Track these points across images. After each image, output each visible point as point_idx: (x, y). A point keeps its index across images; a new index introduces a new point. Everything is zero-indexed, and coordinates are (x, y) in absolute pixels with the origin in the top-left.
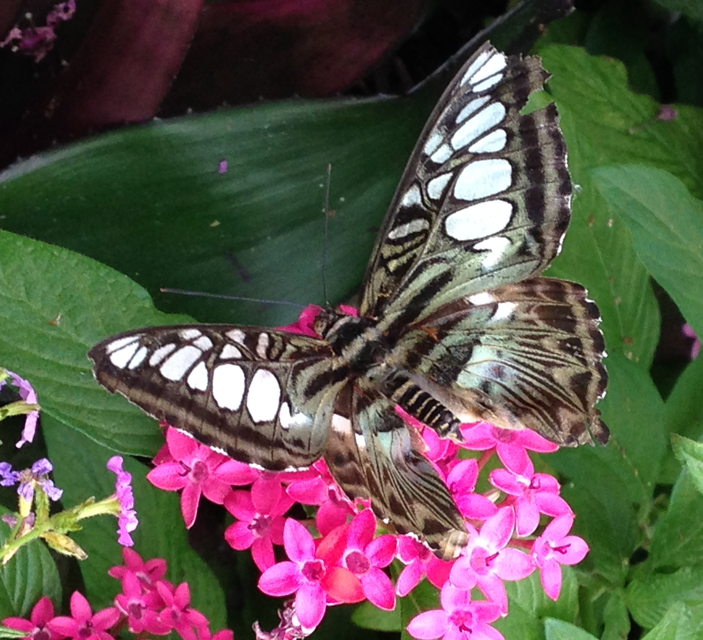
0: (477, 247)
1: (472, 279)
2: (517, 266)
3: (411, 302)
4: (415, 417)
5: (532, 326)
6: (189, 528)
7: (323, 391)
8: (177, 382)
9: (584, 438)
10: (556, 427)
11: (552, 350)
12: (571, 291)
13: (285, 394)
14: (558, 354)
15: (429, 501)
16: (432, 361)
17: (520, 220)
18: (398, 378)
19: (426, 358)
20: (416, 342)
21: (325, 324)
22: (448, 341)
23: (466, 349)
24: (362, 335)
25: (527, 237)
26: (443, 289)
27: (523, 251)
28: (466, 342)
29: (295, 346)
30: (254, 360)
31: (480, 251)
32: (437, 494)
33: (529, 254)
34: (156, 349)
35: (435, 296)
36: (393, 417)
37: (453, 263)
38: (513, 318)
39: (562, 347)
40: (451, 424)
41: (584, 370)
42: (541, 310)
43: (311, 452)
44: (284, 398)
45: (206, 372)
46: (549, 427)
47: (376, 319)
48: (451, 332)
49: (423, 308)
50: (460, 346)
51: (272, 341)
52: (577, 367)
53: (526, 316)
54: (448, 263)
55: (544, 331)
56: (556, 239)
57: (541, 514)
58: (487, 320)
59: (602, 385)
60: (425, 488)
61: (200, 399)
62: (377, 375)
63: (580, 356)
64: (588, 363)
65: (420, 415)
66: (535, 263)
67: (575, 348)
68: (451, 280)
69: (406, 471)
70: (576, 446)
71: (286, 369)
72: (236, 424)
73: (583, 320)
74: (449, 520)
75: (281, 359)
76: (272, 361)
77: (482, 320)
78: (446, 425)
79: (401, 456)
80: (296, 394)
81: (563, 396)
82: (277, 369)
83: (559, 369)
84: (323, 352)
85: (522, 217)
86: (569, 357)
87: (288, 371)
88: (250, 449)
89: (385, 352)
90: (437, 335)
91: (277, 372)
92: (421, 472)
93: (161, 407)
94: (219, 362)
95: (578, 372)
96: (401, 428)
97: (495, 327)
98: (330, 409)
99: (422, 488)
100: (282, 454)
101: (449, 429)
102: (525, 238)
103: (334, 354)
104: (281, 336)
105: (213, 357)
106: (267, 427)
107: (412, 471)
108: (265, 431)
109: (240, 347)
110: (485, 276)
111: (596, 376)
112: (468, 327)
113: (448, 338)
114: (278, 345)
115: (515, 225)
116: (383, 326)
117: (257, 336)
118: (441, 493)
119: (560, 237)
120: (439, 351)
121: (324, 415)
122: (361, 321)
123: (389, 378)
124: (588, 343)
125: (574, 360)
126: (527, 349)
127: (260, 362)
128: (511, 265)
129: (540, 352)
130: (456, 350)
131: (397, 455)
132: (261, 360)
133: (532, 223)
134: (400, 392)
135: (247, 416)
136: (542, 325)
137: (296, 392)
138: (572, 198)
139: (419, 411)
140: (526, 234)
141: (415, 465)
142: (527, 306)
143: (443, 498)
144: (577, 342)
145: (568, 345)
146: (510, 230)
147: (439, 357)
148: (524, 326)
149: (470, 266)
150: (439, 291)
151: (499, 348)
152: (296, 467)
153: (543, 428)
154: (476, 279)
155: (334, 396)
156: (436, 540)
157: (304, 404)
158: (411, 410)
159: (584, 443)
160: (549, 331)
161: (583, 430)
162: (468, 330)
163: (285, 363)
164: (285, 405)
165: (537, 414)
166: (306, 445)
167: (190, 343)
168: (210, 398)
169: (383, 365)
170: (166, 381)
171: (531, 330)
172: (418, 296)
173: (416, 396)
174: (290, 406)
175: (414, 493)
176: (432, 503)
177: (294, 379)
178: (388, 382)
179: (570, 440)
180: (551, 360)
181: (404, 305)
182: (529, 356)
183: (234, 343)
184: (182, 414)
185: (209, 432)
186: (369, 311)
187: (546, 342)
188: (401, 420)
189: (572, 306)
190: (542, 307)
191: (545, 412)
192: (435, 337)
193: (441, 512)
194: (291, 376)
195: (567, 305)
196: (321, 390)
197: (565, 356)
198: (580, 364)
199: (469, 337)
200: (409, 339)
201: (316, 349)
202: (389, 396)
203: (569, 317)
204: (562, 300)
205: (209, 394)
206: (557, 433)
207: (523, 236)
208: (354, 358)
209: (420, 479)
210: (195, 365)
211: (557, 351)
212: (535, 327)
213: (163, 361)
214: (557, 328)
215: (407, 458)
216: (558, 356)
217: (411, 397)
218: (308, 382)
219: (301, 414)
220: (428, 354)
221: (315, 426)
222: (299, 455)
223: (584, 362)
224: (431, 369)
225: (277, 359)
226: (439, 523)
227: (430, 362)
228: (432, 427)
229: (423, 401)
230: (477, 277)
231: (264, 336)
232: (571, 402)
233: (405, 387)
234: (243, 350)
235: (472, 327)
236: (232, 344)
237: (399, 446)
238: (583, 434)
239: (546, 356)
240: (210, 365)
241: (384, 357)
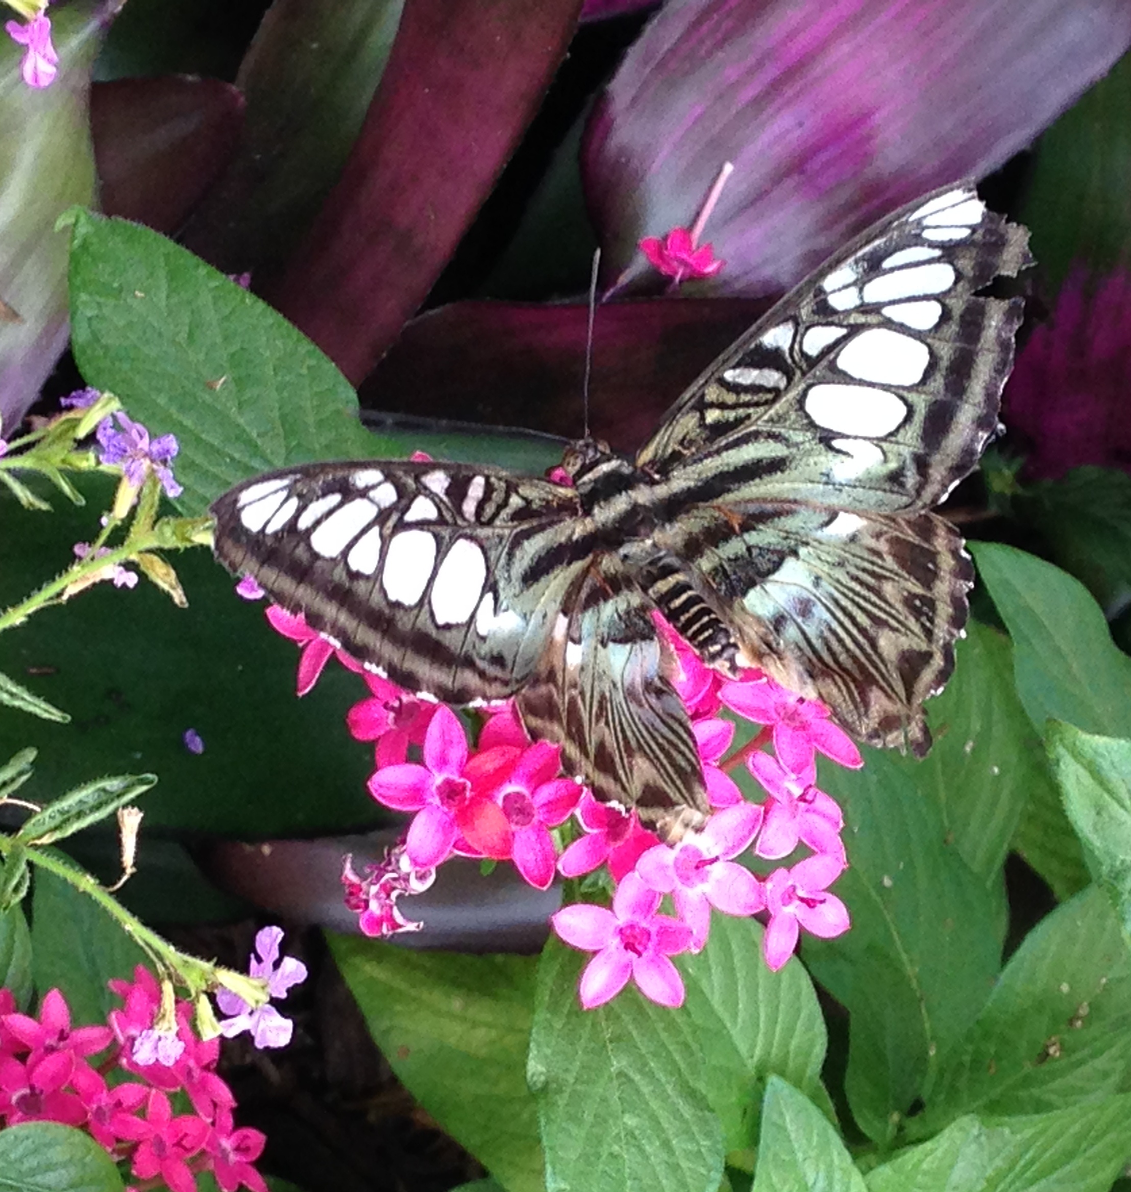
0: (836, 443)
1: (812, 482)
2: (880, 493)
3: (715, 477)
4: (675, 626)
5: (875, 559)
6: (300, 694)
7: (551, 576)
8: (333, 560)
9: (895, 738)
10: (862, 710)
11: (892, 601)
12: (943, 533)
13: (491, 580)
14: (897, 611)
15: (662, 756)
16: (720, 558)
17: (909, 434)
18: (664, 567)
19: (713, 552)
20: (706, 525)
21: (579, 463)
22: (752, 538)
23: (775, 558)
24: (630, 492)
25: (908, 461)
26: (766, 478)
27: (895, 478)
28: (779, 548)
29: (524, 498)
30: (456, 524)
31: (839, 451)
32: (676, 747)
33: (902, 485)
34: (311, 501)
35: (752, 483)
36: (641, 623)
37: (794, 450)
38: (853, 539)
39: (909, 601)
40: (724, 648)
41: (924, 647)
42: (895, 542)
43: (514, 675)
44: (490, 586)
45: (378, 543)
46: (852, 707)
47: (657, 477)
48: (761, 527)
49: (729, 491)
50: (768, 550)
51: (489, 489)
52: (916, 639)
53: (872, 543)
54: (788, 447)
55: (891, 571)
56: (947, 482)
57: (800, 841)
58: (816, 529)
59: (943, 676)
60: (664, 737)
61: (361, 587)
62: (635, 554)
63: (928, 624)
64: (935, 637)
65: (683, 625)
66: (905, 500)
67: (925, 609)
68: (782, 471)
69: (641, 706)
70: (879, 746)
71: (501, 538)
72: (409, 627)
73: (948, 577)
74: (684, 791)
75: (498, 522)
76: (483, 525)
77: (810, 525)
78: (717, 647)
79: (638, 680)
80: (509, 580)
81: (882, 675)
82: (488, 538)
83: (891, 633)
84: (566, 508)
85: (912, 433)
86: (912, 623)
87: (504, 542)
88: (423, 669)
89: (655, 525)
90: (741, 526)
91: (486, 544)
92: (664, 710)
93: (302, 597)
94: (402, 526)
95: (915, 647)
96: (648, 641)
97: (824, 541)
98: (556, 606)
99: (656, 734)
100: (470, 679)
101: (719, 654)
102: (904, 462)
103: (580, 513)
104: (506, 481)
105: (394, 518)
106: (454, 632)
107: (651, 707)
108: (451, 640)
109: (437, 500)
110: (831, 487)
111: (938, 661)
112: (787, 528)
113: (754, 533)
114: (497, 497)
115: (900, 438)
116: (662, 491)
117: (468, 480)
118: (682, 747)
119: (952, 481)
120: (734, 547)
121: (545, 616)
122: (633, 473)
123: (652, 563)
124: (944, 610)
125: (916, 628)
126: (858, 588)
127: (464, 528)
128: (870, 488)
129: (874, 598)
130: (760, 554)
131: (633, 679)
132: (465, 524)
133: (922, 446)
134: (662, 586)
135: (428, 615)
136: (890, 562)
137: (509, 576)
138: (988, 438)
139: (683, 619)
140: (908, 456)
141: (658, 698)
142: (877, 530)
143: (683, 754)
144: (931, 603)
145: (918, 603)
146: (891, 442)
147: (732, 557)
148: (866, 555)
149: (816, 464)
150: (761, 478)
151: (820, 573)
152: (485, 697)
153: (844, 705)
154: (816, 485)
155: (566, 586)
156: (653, 817)
157: (515, 596)
158: (672, 616)
159: (892, 746)
160: (897, 574)
161: (897, 728)
162: (787, 532)
163: (503, 527)
164: (489, 596)
165: (840, 683)
166: (509, 663)
167: (363, 493)
168: (377, 586)
169: (649, 542)
170: (316, 556)
171: (873, 563)
172: (728, 472)
173: (684, 597)
174: (496, 599)
175: (642, 741)
176: (665, 762)
177: (511, 555)
178: (650, 568)
179: (875, 734)
180: (884, 616)
181: (704, 476)
182: (857, 599)
183: (432, 496)
184: (330, 610)
185: (366, 640)
186: (652, 462)
187: (888, 588)
188: (653, 629)
189: (938, 553)
190: (897, 538)
191: (852, 686)
192: (737, 528)
193: (675, 777)
194: (506, 550)
195: (932, 548)
196: (548, 573)
197: (906, 618)
198: (923, 636)
199: (785, 543)
200: (696, 517)
201: (555, 504)
202: (645, 589)
203: (930, 566)
204: (927, 539)
205: (376, 579)
206: (860, 716)
207: (902, 458)
208: (610, 521)
209: (658, 720)
210: (364, 531)
211: (899, 606)
212: (880, 562)
213: (318, 523)
214: (909, 573)
215: (648, 686)
216: (897, 615)
217: (678, 595)
218: (532, 559)
219: (511, 612)
220: (717, 547)
221: (527, 634)
222: (496, 679)
223: (929, 634)
224: (715, 569)
225: (490, 523)
226: (665, 792)
227: (717, 559)
228: (696, 647)
229: (692, 606)
230: (819, 482)
231: (479, 481)
232: (890, 685)
233: (672, 580)
234: (441, 506)
235: (794, 530)
236: (426, 496)
237: (638, 668)
238: (895, 734)
239: (880, 609)
240: (387, 531)
241: (652, 531)
